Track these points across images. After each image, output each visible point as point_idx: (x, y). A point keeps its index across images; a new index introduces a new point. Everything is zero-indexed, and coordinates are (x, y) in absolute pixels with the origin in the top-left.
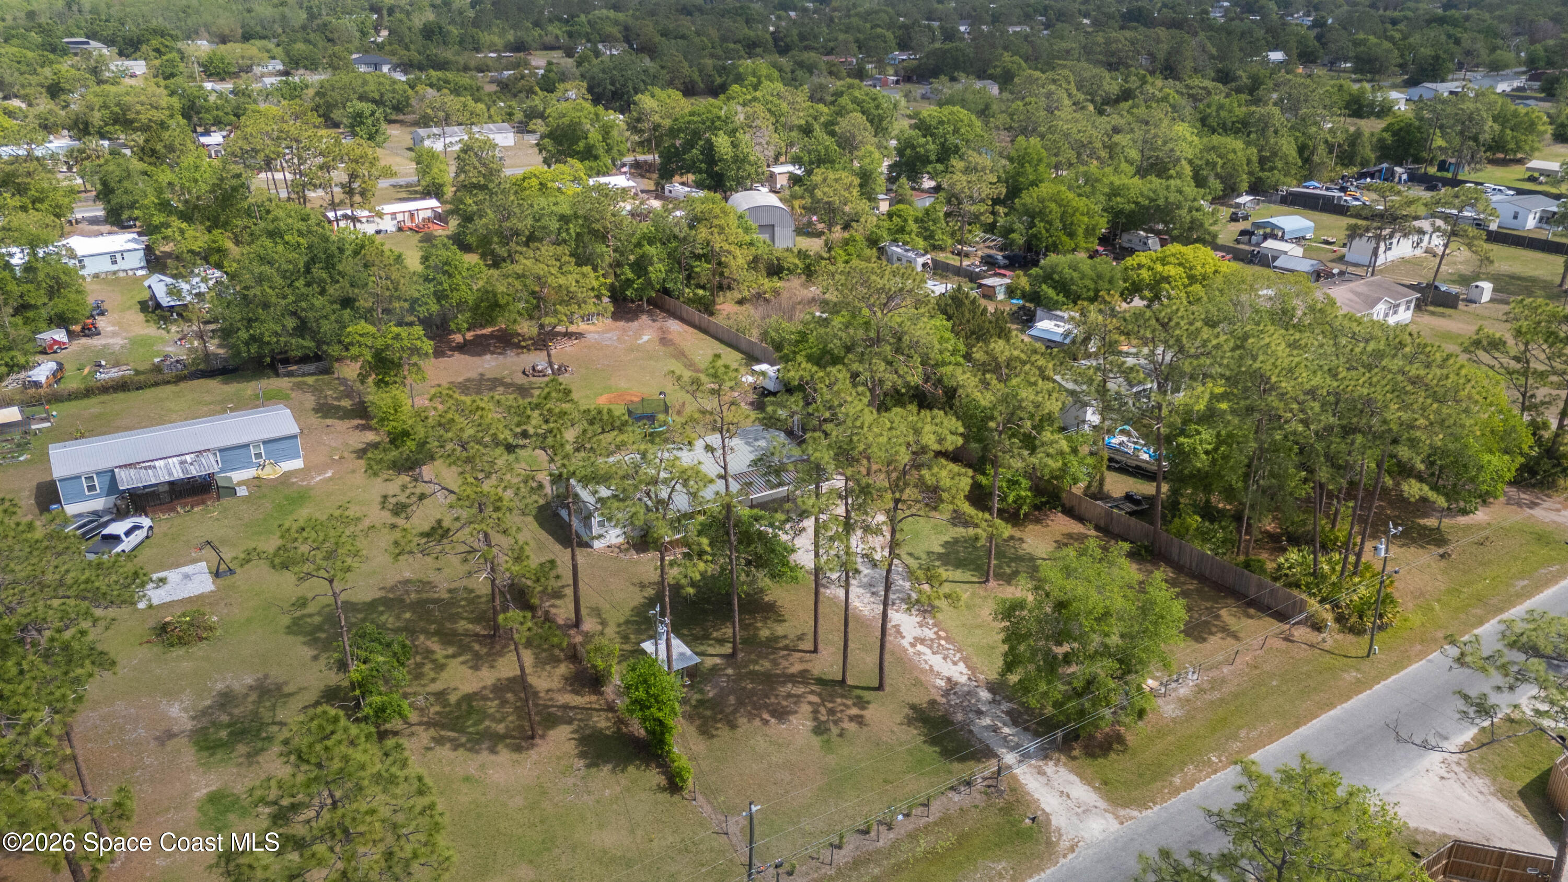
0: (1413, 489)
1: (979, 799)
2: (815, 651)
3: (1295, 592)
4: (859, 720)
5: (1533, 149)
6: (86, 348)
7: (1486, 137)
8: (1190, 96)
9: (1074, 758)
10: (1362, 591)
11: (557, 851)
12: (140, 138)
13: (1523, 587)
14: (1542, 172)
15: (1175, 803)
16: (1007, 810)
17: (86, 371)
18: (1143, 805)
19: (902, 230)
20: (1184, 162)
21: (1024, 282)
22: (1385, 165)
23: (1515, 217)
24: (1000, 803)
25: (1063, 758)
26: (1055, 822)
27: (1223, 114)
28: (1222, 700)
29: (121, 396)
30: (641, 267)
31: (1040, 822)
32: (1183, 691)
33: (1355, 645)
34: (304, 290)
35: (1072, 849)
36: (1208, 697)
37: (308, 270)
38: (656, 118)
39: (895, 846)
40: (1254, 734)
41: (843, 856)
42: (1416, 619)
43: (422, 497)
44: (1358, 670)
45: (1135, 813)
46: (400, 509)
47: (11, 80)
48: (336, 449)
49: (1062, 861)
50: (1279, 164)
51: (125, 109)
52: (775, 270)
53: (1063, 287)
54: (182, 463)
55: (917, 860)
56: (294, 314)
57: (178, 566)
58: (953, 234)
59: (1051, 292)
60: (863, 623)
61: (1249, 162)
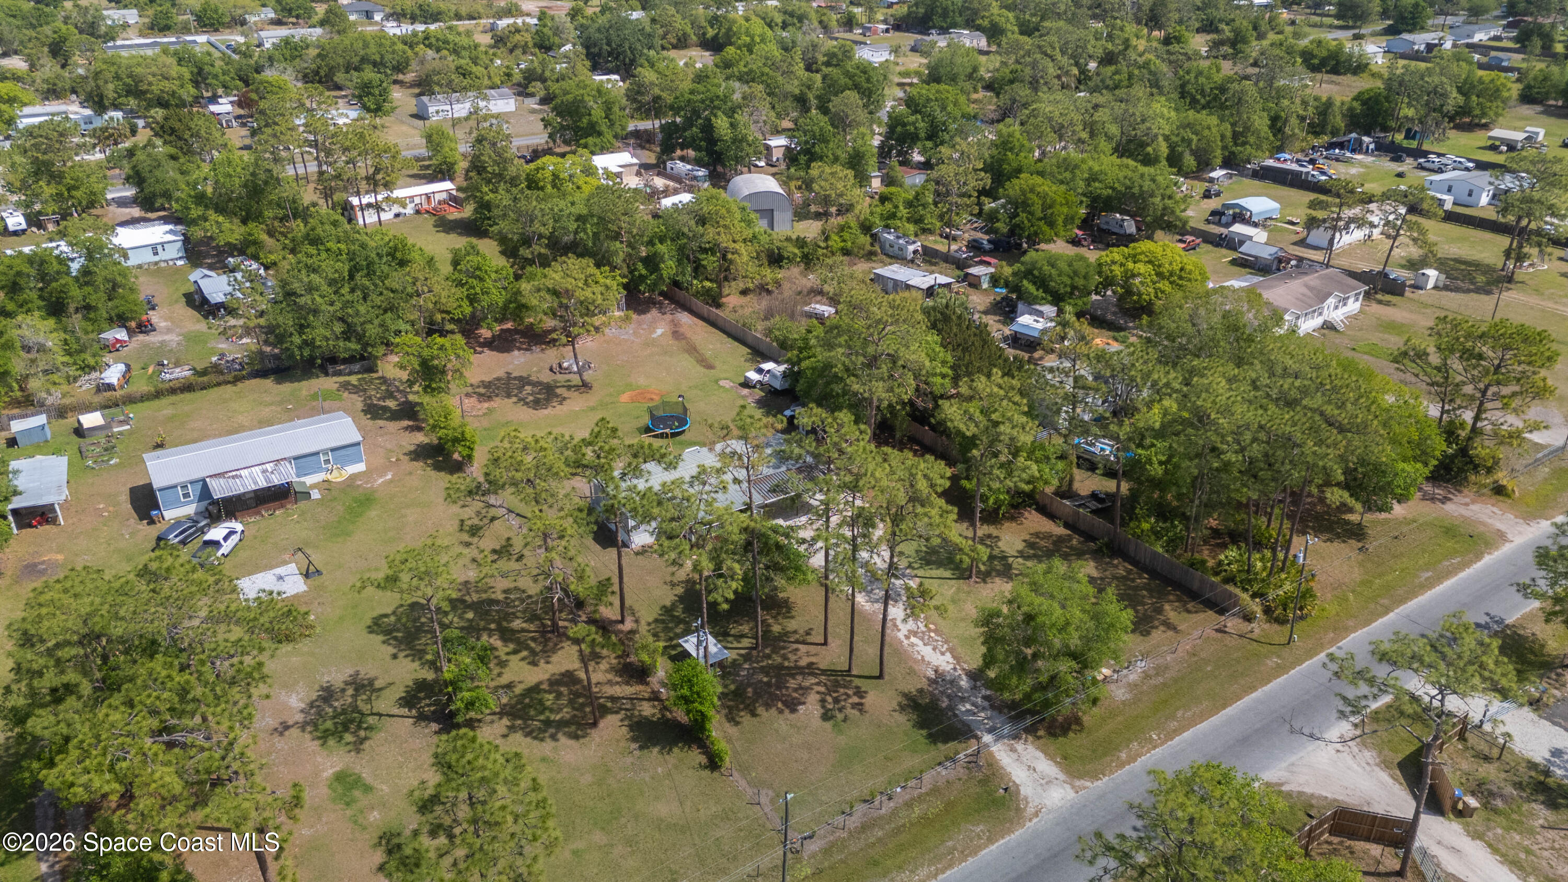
0: (1336, 496)
1: (961, 772)
2: (825, 643)
3: (1230, 588)
4: (859, 707)
5: (1497, 115)
6: (146, 346)
7: (1450, 107)
8: (1170, 62)
9: (1039, 738)
10: (1287, 587)
11: (623, 820)
12: (158, 113)
13: (1427, 579)
14: (1504, 141)
15: (1121, 774)
16: (984, 782)
17: (151, 370)
18: (1095, 777)
19: (893, 216)
20: (1161, 139)
21: (1007, 271)
22: (1354, 135)
23: (1470, 195)
24: (980, 776)
25: (1030, 738)
26: (1024, 791)
27: (1202, 80)
28: (1164, 684)
29: (187, 396)
30: (652, 262)
31: (1011, 791)
32: (1133, 677)
33: (1277, 632)
34: (349, 297)
35: (1036, 814)
36: (1153, 682)
37: (352, 277)
38: (657, 91)
39: (894, 813)
40: (1189, 714)
41: (854, 822)
42: (1332, 609)
43: (493, 519)
44: (1279, 657)
45: (1088, 784)
46: (474, 531)
47: (10, 37)
48: (391, 451)
49: (1028, 824)
50: (1252, 140)
51: (138, 80)
52: (776, 259)
53: (1042, 283)
54: (264, 471)
55: (912, 824)
56: (342, 319)
57: (272, 568)
58: (941, 217)
59: (1032, 288)
60: (867, 618)
61: (1223, 137)
